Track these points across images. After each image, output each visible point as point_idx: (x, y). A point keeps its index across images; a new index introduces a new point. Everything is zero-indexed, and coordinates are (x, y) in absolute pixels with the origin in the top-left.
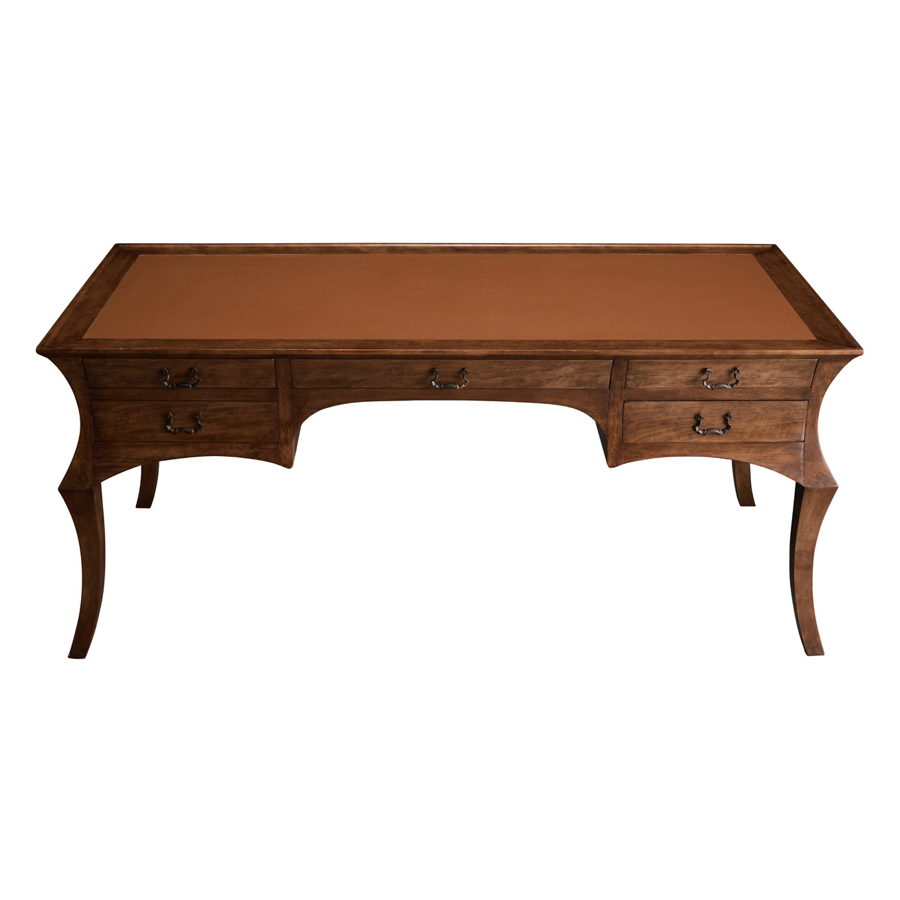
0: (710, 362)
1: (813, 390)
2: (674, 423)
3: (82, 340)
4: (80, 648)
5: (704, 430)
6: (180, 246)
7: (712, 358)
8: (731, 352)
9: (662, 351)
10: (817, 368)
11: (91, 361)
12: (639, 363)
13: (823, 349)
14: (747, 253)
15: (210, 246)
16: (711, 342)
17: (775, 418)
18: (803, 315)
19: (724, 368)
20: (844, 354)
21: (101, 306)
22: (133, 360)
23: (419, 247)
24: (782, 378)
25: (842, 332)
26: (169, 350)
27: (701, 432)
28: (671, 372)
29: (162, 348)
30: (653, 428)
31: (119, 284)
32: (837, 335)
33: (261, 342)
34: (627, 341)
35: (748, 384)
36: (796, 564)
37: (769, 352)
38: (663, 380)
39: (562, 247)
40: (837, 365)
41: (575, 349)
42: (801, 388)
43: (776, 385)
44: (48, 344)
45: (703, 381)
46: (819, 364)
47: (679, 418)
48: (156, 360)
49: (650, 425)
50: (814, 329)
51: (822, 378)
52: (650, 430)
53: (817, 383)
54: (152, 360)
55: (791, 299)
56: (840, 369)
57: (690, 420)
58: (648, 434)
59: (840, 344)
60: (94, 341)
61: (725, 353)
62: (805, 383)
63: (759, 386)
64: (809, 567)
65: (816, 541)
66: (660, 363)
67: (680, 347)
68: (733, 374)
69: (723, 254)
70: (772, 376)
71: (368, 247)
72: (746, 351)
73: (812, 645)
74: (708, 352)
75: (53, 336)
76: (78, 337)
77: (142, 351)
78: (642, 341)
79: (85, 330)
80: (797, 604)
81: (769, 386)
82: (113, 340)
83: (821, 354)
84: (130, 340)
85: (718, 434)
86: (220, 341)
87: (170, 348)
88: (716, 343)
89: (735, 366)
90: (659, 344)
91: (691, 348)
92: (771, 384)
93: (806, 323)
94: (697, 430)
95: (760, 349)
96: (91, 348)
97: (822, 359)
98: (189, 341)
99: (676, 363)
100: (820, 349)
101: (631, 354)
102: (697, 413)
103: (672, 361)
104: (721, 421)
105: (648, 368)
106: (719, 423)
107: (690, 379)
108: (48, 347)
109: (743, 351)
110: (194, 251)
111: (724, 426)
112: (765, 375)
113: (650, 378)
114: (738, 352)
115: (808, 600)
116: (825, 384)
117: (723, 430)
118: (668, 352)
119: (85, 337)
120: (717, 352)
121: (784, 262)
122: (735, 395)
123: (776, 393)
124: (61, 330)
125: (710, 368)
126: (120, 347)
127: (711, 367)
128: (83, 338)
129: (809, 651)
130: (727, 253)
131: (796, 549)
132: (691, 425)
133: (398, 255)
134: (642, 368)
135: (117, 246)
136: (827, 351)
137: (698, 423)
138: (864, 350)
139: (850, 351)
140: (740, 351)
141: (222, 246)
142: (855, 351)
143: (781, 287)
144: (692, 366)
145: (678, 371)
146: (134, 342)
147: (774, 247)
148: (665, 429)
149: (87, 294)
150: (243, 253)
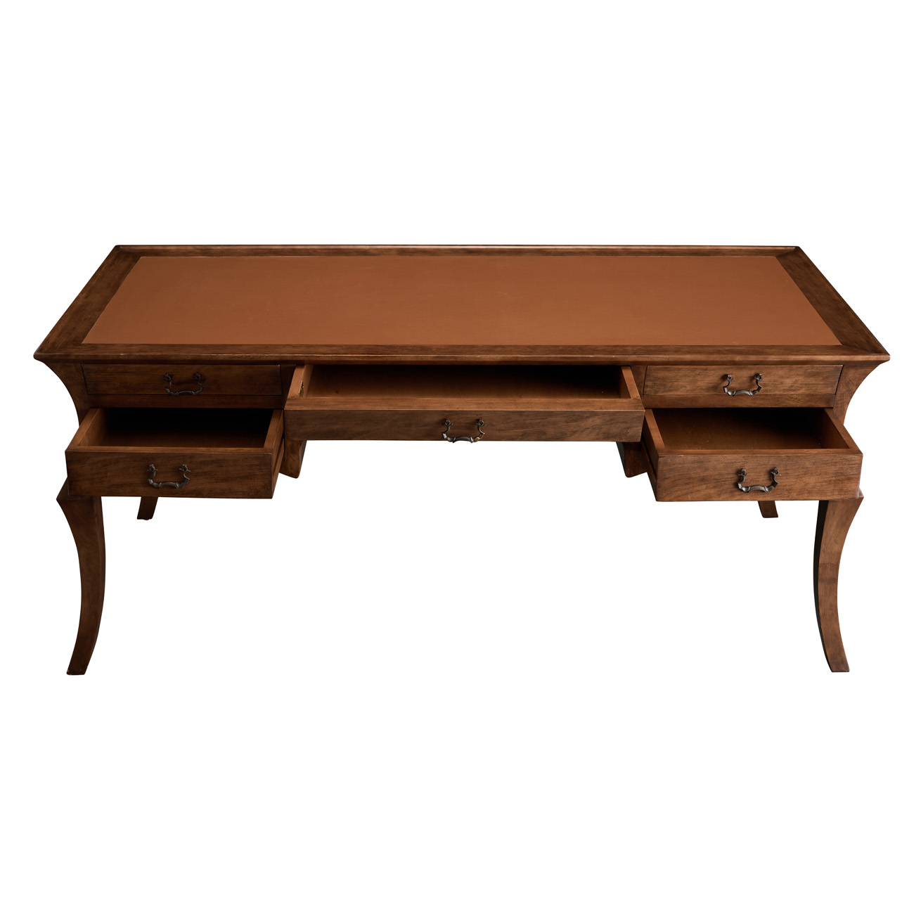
0: (731, 368)
1: (838, 397)
2: (714, 479)
3: (80, 345)
4: (79, 664)
5: (747, 487)
6: (183, 248)
7: (734, 363)
8: (753, 358)
9: (681, 356)
10: (842, 375)
11: (90, 367)
12: (658, 369)
13: (848, 355)
14: (771, 255)
15: (213, 248)
16: (733, 348)
17: (826, 473)
18: (827, 319)
19: (746, 374)
20: (870, 359)
21: (101, 310)
22: (133, 366)
23: (431, 249)
24: (806, 384)
25: (868, 337)
26: (171, 356)
27: (744, 489)
28: (691, 378)
29: (164, 354)
30: (691, 485)
31: (120, 288)
32: (863, 340)
33: (266, 347)
34: (645, 346)
35: (770, 391)
36: (819, 577)
37: (793, 358)
38: (682, 386)
39: (578, 249)
40: (862, 371)
41: (592, 355)
42: (826, 395)
43: (800, 392)
44: (46, 349)
45: (724, 387)
46: (844, 371)
47: (720, 474)
48: (158, 366)
49: (688, 481)
50: (838, 334)
51: (847, 385)
52: (688, 486)
53: (842, 389)
54: (154, 366)
55: (815, 303)
56: (866, 375)
57: (732, 476)
58: (685, 491)
59: (865, 350)
60: (94, 347)
61: (747, 359)
62: (830, 390)
63: (782, 393)
64: (834, 581)
65: (841, 553)
66: (679, 369)
67: (700, 353)
68: (755, 381)
69: (744, 257)
70: (796, 382)
71: (377, 249)
72: (768, 356)
73: (837, 661)
74: (729, 357)
75: (51, 341)
76: (77, 342)
77: (143, 356)
78: (661, 346)
79: (84, 336)
80: (822, 618)
81: (793, 393)
82: (113, 345)
83: (846, 360)
84: (131, 345)
85: (763, 491)
86: (224, 346)
87: (173, 353)
88: (737, 348)
89: (757, 371)
90: (678, 350)
91: (712, 353)
92: (794, 390)
93: (830, 327)
94: (740, 487)
95: (783, 355)
96: (91, 353)
97: (847, 365)
98: (192, 346)
99: (696, 369)
100: (844, 355)
101: (650, 360)
102: (739, 468)
103: (692, 367)
104: (767, 477)
105: (667, 374)
106: (763, 478)
107: (710, 385)
108: (47, 352)
109: (765, 356)
110: (196, 253)
111: (769, 483)
112: (788, 382)
113: (669, 385)
114: (761, 358)
115: (833, 614)
116: (851, 390)
117: (768, 487)
118: (688, 357)
119: (85, 342)
120: (738, 358)
121: (808, 264)
122: (757, 402)
123: (799, 400)
124: (60, 335)
125: (731, 374)
126: (121, 352)
127: (733, 373)
128: (83, 342)
129: (834, 667)
130: (750, 255)
131: (821, 561)
132: (733, 482)
133: (407, 257)
134: (661, 374)
135: (117, 247)
136: (853, 356)
137: (740, 480)
138: (891, 357)
139: (876, 356)
140: (763, 356)
141: (226, 247)
142: (882, 357)
143: (805, 290)
144: (713, 372)
145: (699, 378)
146: (135, 347)
147: (798, 250)
148: (704, 487)
149: (86, 297)
150: (248, 255)
